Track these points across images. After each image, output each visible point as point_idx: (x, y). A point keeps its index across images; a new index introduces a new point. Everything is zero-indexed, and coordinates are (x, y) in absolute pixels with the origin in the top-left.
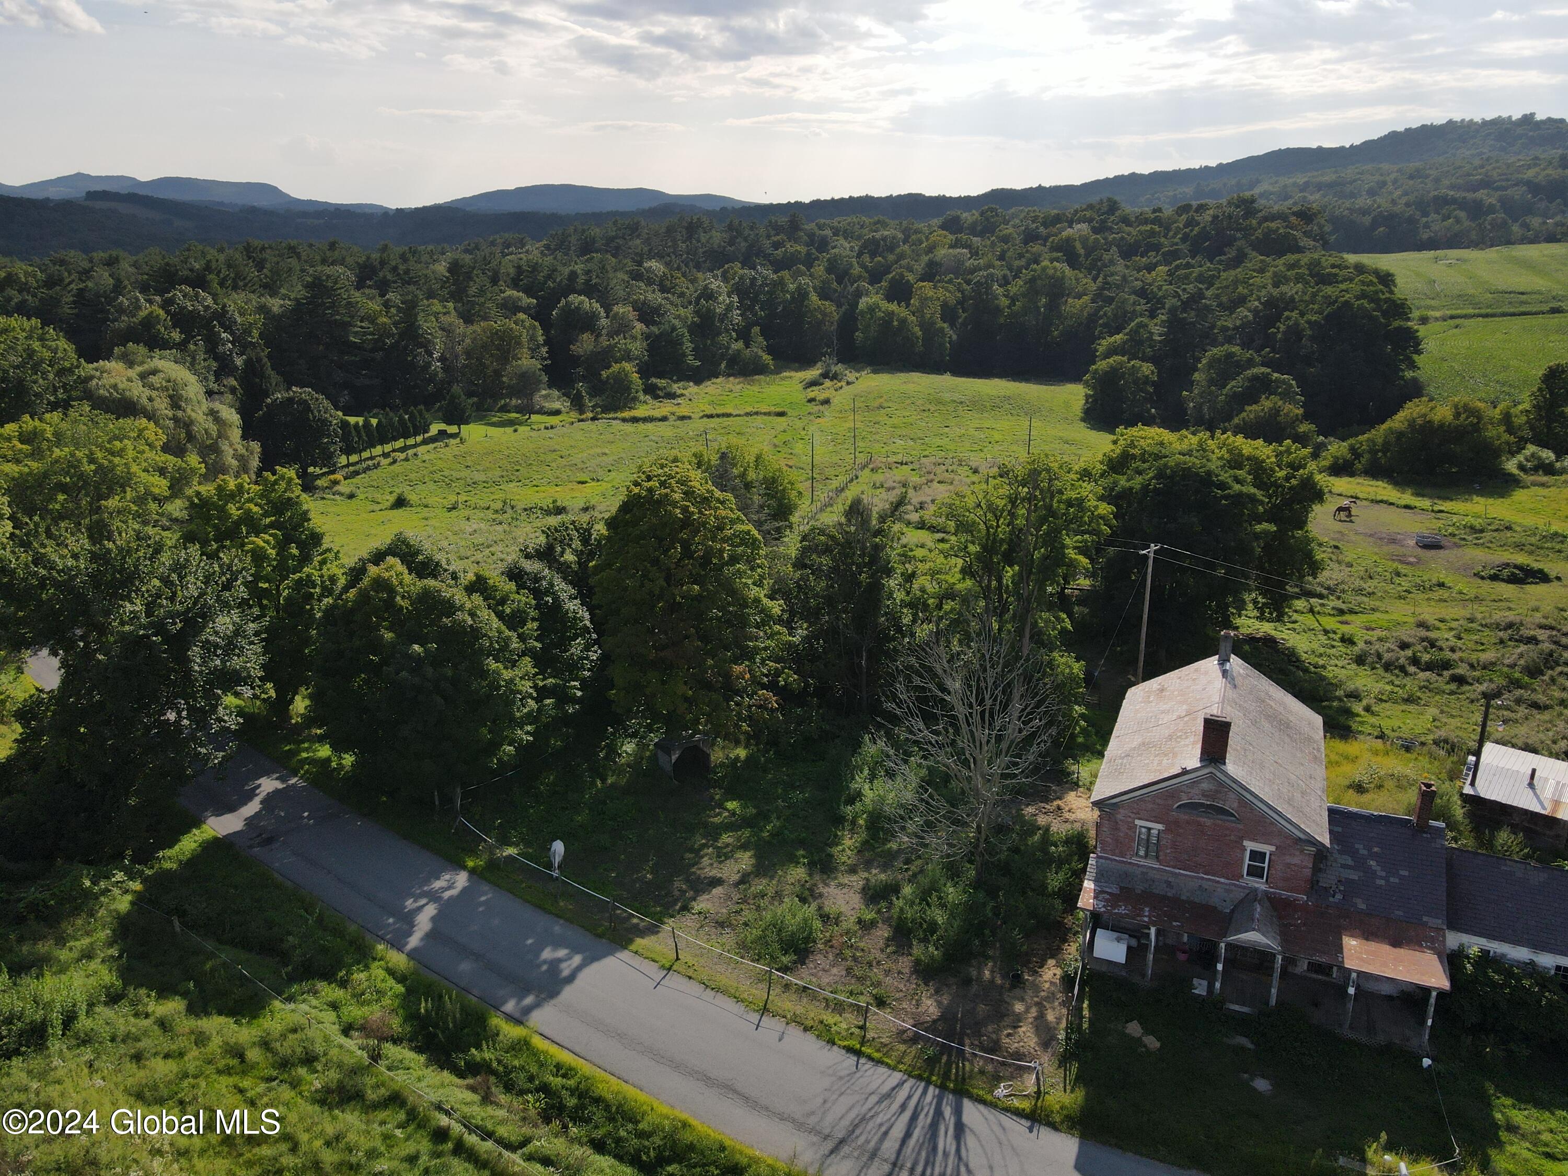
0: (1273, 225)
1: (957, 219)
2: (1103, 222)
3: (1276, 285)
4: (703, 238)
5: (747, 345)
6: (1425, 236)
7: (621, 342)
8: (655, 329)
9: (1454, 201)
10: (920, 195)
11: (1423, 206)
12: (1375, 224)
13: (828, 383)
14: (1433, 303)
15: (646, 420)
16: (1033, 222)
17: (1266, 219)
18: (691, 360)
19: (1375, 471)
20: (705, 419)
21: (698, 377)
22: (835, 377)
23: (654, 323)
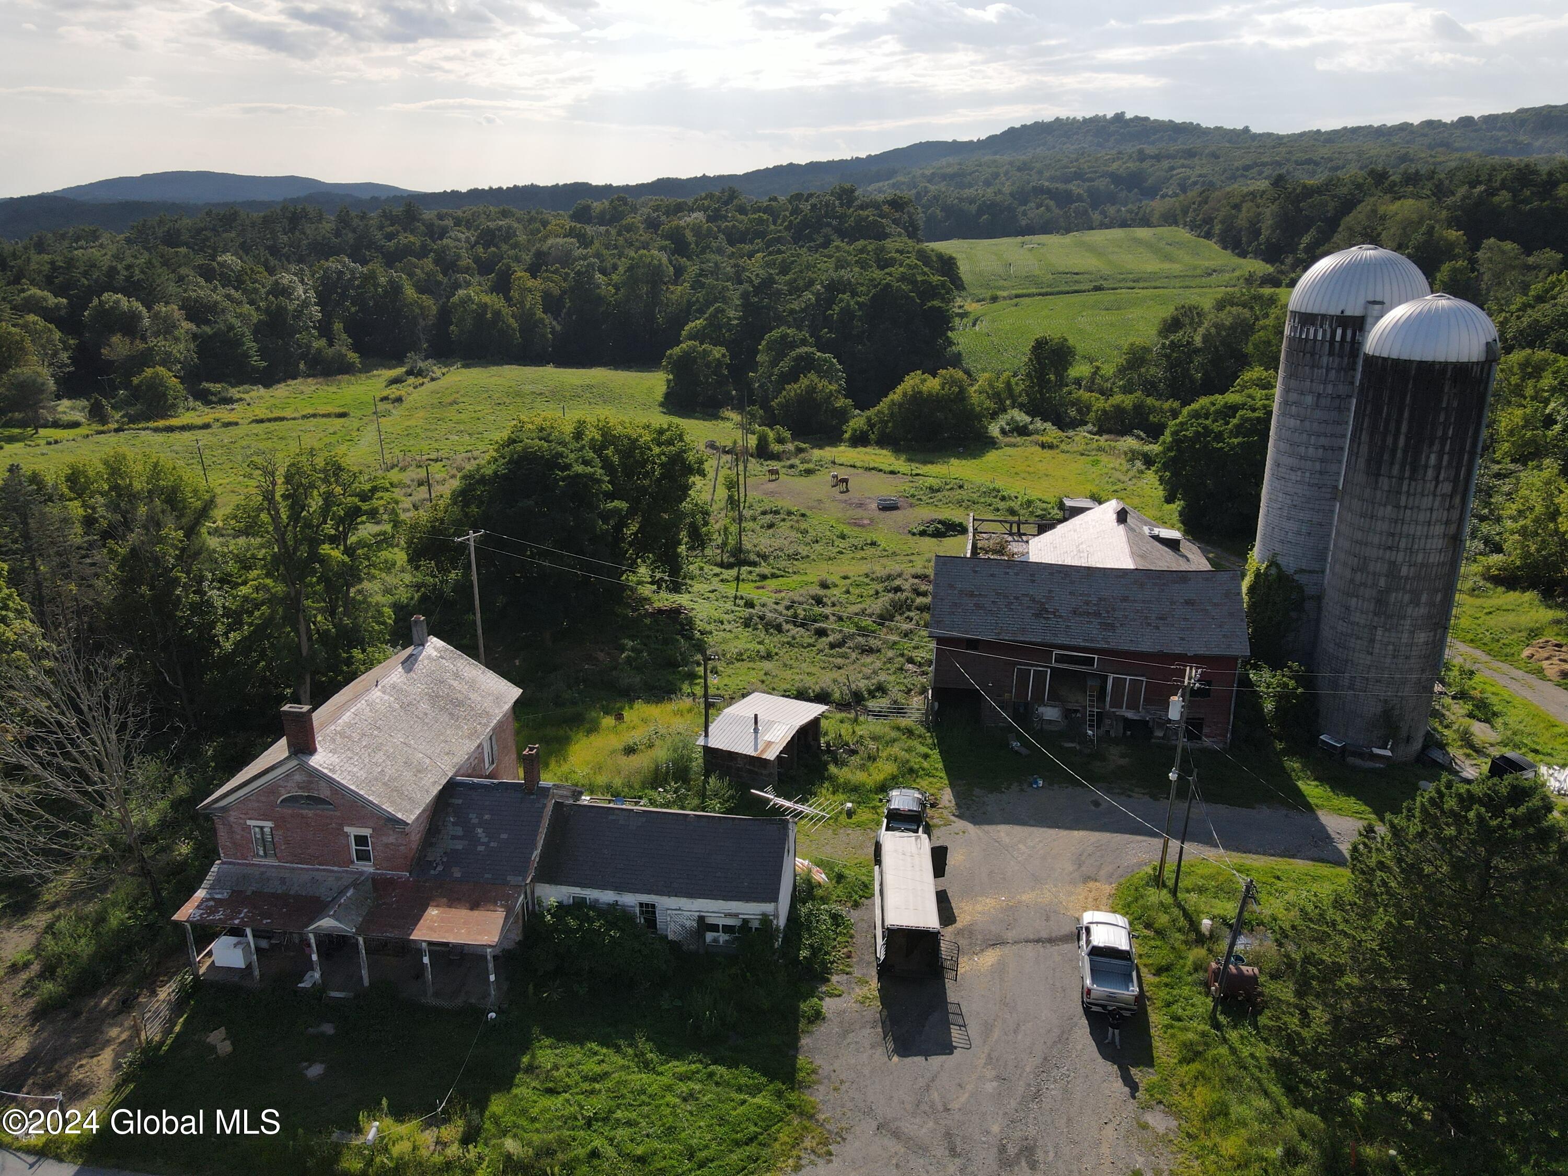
0: (864, 213)
1: (587, 208)
2: (717, 210)
3: (836, 269)
4: (309, 229)
5: (331, 344)
6: (1023, 223)
7: (161, 344)
8: (207, 329)
9: (1048, 192)
10: (587, 184)
11: (1022, 196)
12: (980, 212)
13: (411, 380)
14: (1005, 283)
15: (183, 428)
16: (654, 211)
17: (862, 207)
18: (256, 361)
19: (883, 442)
20: (254, 425)
21: (268, 379)
22: (420, 373)
23: (207, 322)
